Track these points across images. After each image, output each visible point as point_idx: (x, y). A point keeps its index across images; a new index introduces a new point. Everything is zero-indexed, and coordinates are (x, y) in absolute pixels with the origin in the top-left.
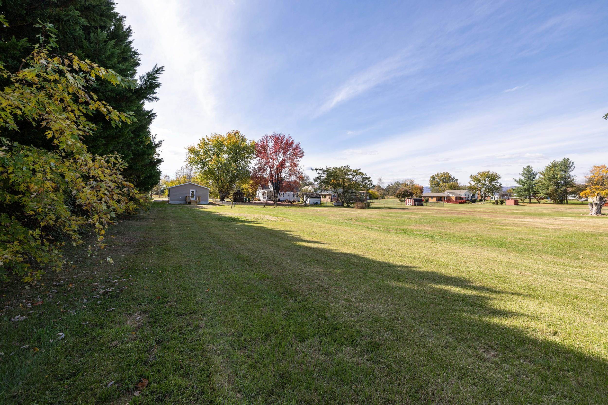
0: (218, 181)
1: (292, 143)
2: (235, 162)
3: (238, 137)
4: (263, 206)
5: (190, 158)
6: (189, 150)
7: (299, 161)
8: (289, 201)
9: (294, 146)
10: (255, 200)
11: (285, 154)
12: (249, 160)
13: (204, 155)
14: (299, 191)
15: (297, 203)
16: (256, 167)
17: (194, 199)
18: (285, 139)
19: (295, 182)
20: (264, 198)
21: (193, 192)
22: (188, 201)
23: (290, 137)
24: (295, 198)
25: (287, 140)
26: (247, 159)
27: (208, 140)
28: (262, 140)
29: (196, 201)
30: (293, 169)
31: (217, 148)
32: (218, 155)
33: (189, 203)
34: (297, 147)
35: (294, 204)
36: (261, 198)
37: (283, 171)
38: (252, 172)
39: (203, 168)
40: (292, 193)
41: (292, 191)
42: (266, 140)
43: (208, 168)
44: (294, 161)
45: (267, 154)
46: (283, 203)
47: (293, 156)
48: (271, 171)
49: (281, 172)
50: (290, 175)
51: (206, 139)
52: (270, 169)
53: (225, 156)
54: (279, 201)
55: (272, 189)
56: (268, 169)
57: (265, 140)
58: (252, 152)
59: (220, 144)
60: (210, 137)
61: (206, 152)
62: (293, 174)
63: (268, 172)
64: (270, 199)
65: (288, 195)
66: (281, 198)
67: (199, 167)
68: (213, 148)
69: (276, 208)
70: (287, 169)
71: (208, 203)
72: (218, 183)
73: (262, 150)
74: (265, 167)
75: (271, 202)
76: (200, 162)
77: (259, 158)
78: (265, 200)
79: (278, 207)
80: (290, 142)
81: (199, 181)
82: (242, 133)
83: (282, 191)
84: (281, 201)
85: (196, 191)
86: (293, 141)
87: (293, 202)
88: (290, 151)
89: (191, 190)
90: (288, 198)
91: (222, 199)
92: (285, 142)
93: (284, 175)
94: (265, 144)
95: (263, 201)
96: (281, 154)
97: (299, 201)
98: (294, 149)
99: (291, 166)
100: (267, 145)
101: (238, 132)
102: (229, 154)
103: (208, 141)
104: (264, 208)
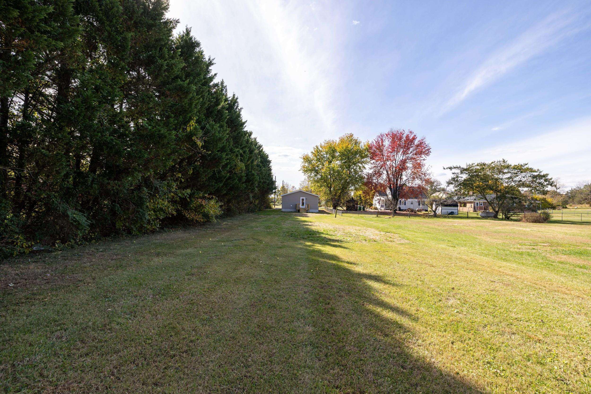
0: (330, 188)
1: (414, 139)
2: (349, 167)
3: (351, 140)
4: (375, 216)
5: (304, 167)
6: (304, 159)
7: (424, 160)
8: (412, 211)
9: (416, 142)
10: (371, 209)
11: (404, 153)
12: (364, 164)
13: (317, 163)
14: (426, 198)
15: (424, 212)
16: (371, 171)
17: (304, 207)
18: (405, 136)
19: (419, 187)
20: (382, 206)
21: (303, 200)
22: (298, 209)
23: (411, 132)
24: (421, 206)
25: (407, 137)
26: (361, 164)
27: (321, 147)
28: (376, 140)
29: (305, 209)
30: (417, 171)
31: (330, 154)
32: (330, 162)
33: (299, 211)
34: (421, 143)
35: (419, 213)
36: (378, 206)
37: (404, 173)
38: (366, 177)
39: (315, 175)
40: (416, 200)
41: (416, 198)
42: (382, 140)
43: (322, 176)
44: (419, 161)
45: (383, 155)
46: (405, 212)
47: (416, 154)
48: (388, 174)
49: (401, 175)
50: (414, 178)
51: (319, 147)
52: (387, 172)
53: (338, 163)
54: (400, 209)
55: (390, 196)
56: (385, 172)
57: (380, 139)
58: (366, 156)
59: (332, 150)
60: (323, 144)
61: (318, 160)
62: (417, 177)
63: (384, 176)
64: (387, 208)
65: (412, 203)
66: (403, 207)
67: (313, 175)
68: (325, 156)
69: (392, 219)
70: (409, 171)
71: (317, 211)
72: (330, 190)
73: (378, 152)
74: (382, 170)
75: (389, 211)
76: (313, 170)
77: (374, 161)
78: (383, 209)
79: (395, 217)
80: (411, 138)
81: (313, 189)
82: (355, 137)
83: (402, 198)
84: (402, 210)
85: (306, 199)
86: (415, 136)
87: (418, 211)
88: (411, 149)
89: (301, 198)
90: (412, 207)
91: (335, 207)
92: (405, 138)
93: (404, 178)
94: (381, 144)
95: (381, 209)
96: (400, 153)
97: (427, 211)
98: (417, 146)
99: (415, 167)
100: (382, 145)
101: (352, 136)
102: (341, 160)
103: (321, 149)
104: (377, 218)
